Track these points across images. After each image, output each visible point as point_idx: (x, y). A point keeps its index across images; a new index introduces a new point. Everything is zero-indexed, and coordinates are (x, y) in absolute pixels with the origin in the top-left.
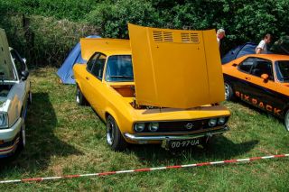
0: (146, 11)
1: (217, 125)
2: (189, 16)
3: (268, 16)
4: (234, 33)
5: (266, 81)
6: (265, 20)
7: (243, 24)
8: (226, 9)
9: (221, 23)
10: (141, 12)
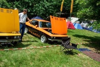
0: (3, 2)
1: (17, 38)
2: (19, 5)
3: (43, 8)
4: (33, 13)
5: (37, 27)
6: (42, 10)
7: (36, 10)
8: (31, 5)
9: (29, 9)
10: (1, 2)
